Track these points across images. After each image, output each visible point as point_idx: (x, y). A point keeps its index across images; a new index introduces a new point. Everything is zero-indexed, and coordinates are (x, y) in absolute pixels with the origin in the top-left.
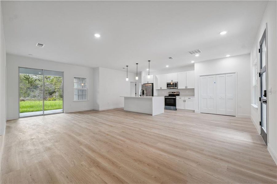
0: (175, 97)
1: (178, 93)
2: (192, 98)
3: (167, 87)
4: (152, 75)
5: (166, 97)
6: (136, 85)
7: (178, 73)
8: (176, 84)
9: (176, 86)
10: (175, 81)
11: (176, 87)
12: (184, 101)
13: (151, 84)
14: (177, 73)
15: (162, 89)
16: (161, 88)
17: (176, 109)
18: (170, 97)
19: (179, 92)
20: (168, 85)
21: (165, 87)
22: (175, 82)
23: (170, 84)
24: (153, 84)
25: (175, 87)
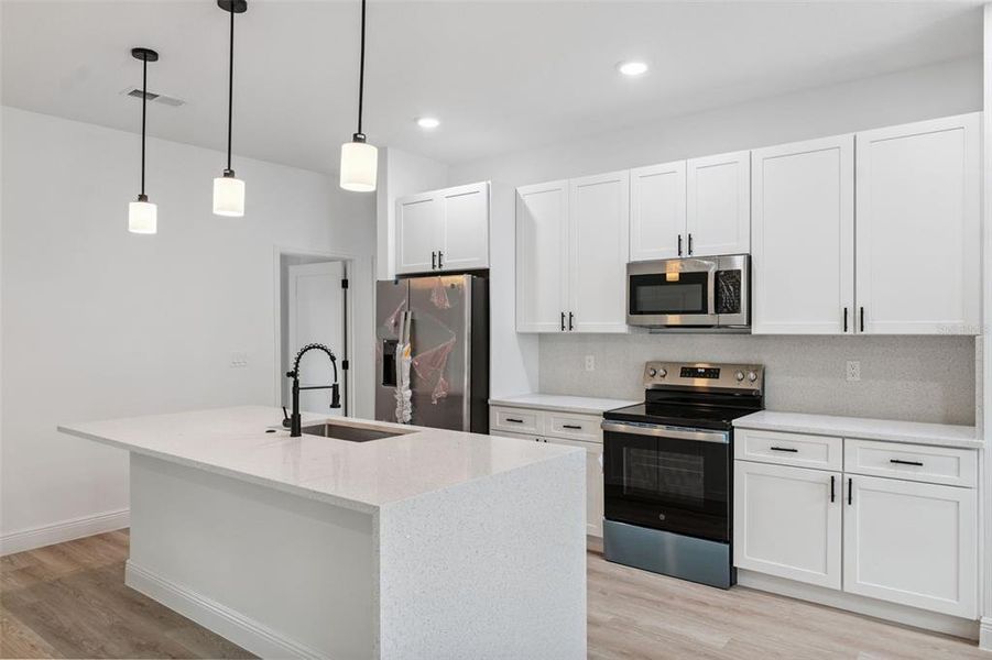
0: (720, 437)
1: (747, 384)
2: (938, 467)
3: (634, 308)
4: (481, 186)
5: (622, 427)
6: (345, 284)
7: (758, 153)
8: (728, 279)
9: (727, 304)
10: (715, 245)
11: (735, 309)
12: (840, 490)
13: (465, 280)
14: (741, 156)
15: (581, 326)
16: (567, 320)
17: (733, 571)
18: (658, 431)
19: (760, 370)
20: (643, 291)
21: (607, 312)
22: (718, 259)
23: (660, 279)
24: (481, 276)
25: (724, 318)
